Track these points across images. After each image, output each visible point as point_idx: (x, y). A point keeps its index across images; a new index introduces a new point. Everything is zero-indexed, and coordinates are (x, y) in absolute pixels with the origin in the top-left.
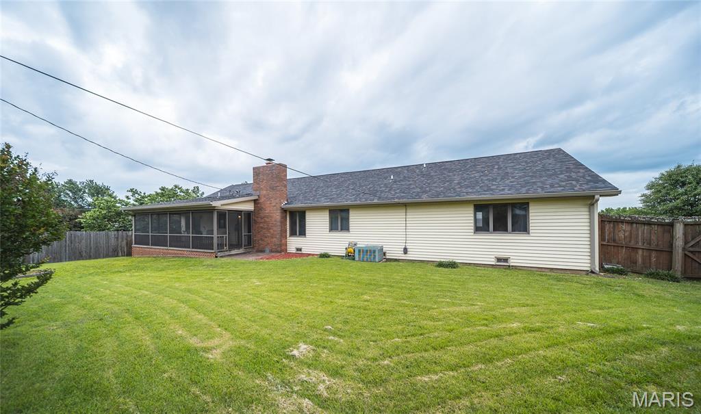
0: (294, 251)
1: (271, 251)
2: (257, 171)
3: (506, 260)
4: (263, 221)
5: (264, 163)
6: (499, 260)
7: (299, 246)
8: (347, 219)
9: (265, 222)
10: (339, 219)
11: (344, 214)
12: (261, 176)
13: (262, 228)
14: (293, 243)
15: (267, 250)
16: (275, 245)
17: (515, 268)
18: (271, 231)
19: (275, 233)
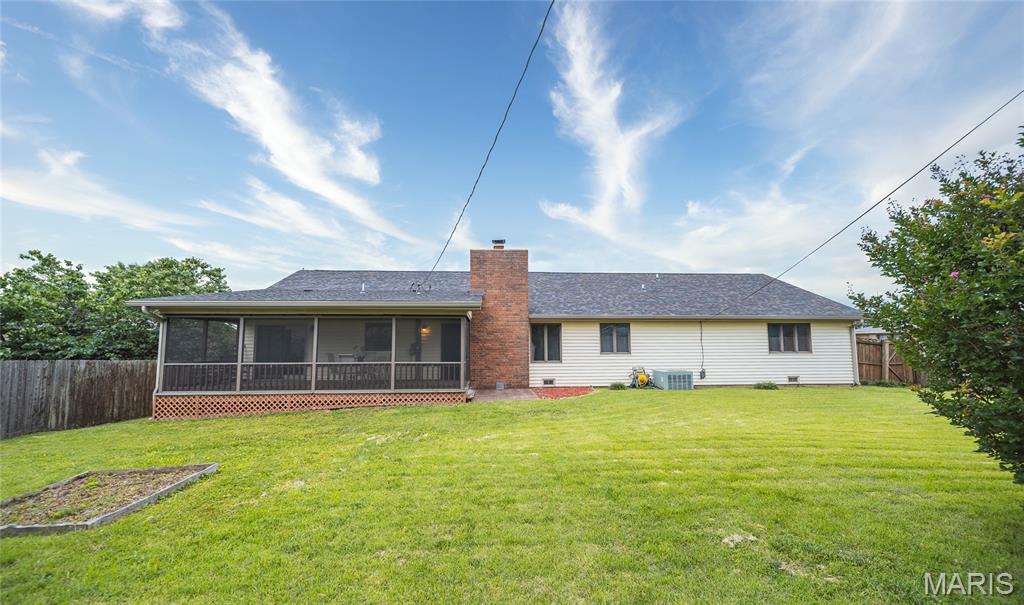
0: (540, 384)
1: (509, 386)
2: (477, 257)
3: (795, 379)
4: (492, 337)
5: (490, 247)
6: (790, 379)
7: (549, 377)
8: (627, 336)
9: (496, 340)
10: (615, 335)
11: (622, 329)
12: (488, 266)
13: (488, 349)
14: (539, 372)
15: (501, 385)
16: (516, 376)
17: (803, 385)
18: (510, 354)
19: (518, 357)
